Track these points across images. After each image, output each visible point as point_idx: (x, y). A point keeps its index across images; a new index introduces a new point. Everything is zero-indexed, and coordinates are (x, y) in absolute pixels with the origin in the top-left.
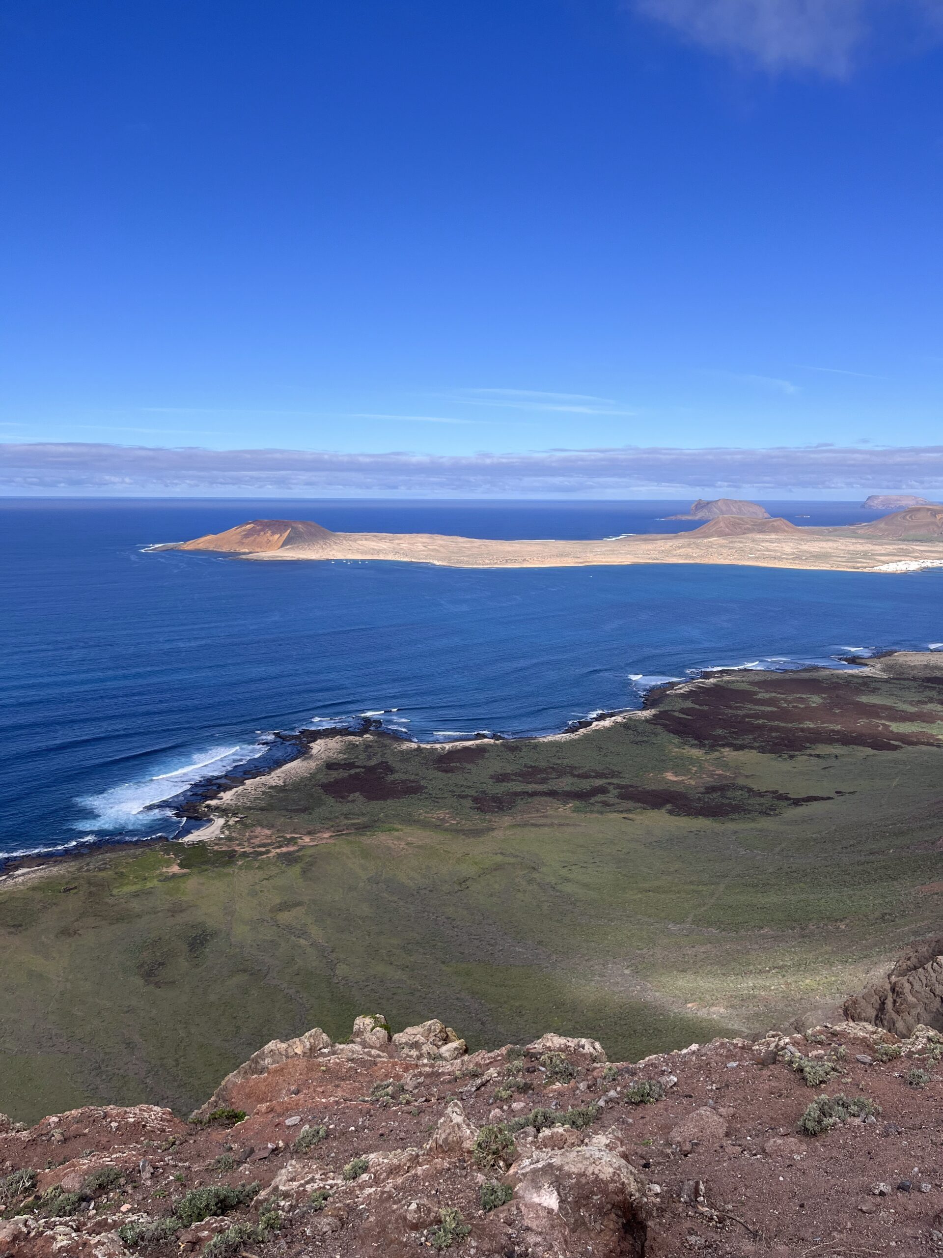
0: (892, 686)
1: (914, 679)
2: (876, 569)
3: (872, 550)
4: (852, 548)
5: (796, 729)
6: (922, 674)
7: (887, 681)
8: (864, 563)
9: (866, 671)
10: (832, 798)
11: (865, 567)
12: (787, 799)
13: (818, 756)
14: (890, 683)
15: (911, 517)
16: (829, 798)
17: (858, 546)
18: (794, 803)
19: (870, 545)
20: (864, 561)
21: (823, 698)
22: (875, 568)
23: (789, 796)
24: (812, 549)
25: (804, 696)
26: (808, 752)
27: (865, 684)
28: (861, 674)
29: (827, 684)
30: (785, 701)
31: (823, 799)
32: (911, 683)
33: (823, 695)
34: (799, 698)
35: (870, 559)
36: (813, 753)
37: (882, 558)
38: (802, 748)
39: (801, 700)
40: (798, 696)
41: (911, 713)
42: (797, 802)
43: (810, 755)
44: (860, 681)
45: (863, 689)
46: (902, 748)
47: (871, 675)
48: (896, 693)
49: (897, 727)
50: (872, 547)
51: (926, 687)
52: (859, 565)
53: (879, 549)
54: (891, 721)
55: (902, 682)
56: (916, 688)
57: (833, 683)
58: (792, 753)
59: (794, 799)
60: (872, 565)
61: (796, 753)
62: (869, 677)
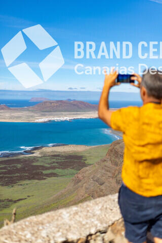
0: (42, 159)
1: (49, 156)
2: (35, 121)
3: (33, 115)
4: (28, 114)
5: (14, 176)
6: (51, 154)
7: (41, 157)
9: (34, 155)
11: (32, 121)
13: (21, 185)
15: (44, 104)
16: (26, 199)
19: (33, 113)
20: (32, 119)
23: (12, 200)
24: (15, 115)
26: (18, 184)
27: (34, 159)
29: (22, 160)
30: (9, 167)
31: (24, 199)
33: (22, 164)
36: (20, 184)
37: (37, 118)
38: (16, 183)
39: (15, 166)
40: (13, 165)
41: (49, 167)
42: (15, 202)
46: (47, 178)
49: (45, 172)
51: (53, 158)
52: (30, 120)
53: (36, 115)
54: (43, 170)
55: (45, 157)
56: (49, 159)
58: (12, 185)
61: (14, 185)
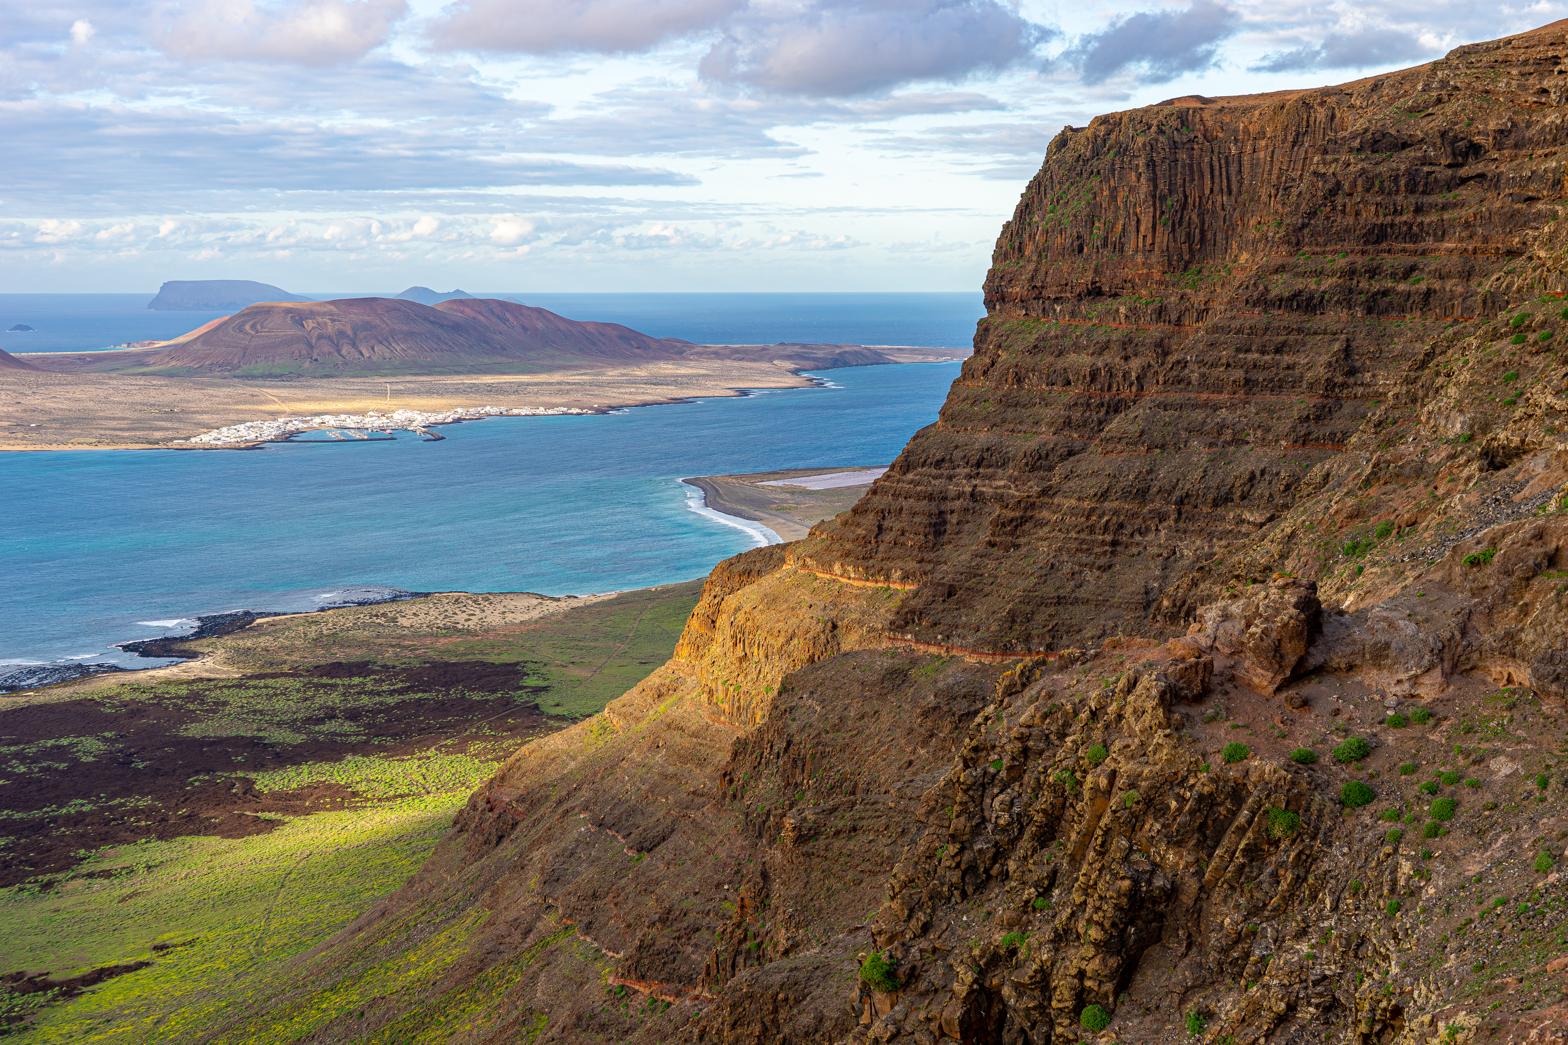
0: (251, 692)
1: (295, 673)
2: (195, 442)
3: (182, 401)
4: (138, 398)
5: (54, 820)
6: (311, 661)
7: (239, 684)
8: (167, 429)
9: (195, 668)
10: (147, 964)
11: (172, 440)
12: (47, 986)
13: (107, 874)
14: (248, 688)
15: (253, 327)
16: (142, 965)
17: (153, 393)
18: (63, 994)
19: (176, 391)
20: (169, 425)
21: (105, 740)
22: (193, 440)
23: (51, 978)
24: (49, 405)
25: (64, 742)
26: (85, 868)
27: (194, 697)
28: (184, 676)
29: (113, 706)
30: (21, 757)
31: (128, 969)
32: (289, 682)
33: (107, 734)
34: (53, 747)
35: (180, 420)
36: (96, 868)
37: (205, 418)
38: (68, 863)
39: (60, 753)
40: (50, 743)
41: (294, 747)
42: (70, 990)
43: (91, 875)
44: (184, 691)
45: (191, 707)
46: (284, 824)
47: (205, 675)
48: (259, 707)
50: (182, 395)
51: (317, 686)
52: (158, 435)
53: (195, 398)
54: (256, 769)
55: (270, 682)
56: (298, 691)
57: (125, 705)
58: (46, 878)
59: (61, 984)
60: (185, 433)
61: (60, 876)
62: (201, 680)
